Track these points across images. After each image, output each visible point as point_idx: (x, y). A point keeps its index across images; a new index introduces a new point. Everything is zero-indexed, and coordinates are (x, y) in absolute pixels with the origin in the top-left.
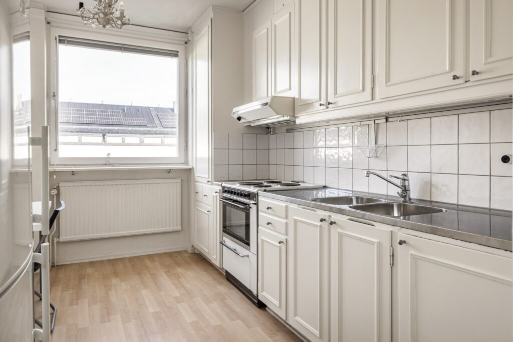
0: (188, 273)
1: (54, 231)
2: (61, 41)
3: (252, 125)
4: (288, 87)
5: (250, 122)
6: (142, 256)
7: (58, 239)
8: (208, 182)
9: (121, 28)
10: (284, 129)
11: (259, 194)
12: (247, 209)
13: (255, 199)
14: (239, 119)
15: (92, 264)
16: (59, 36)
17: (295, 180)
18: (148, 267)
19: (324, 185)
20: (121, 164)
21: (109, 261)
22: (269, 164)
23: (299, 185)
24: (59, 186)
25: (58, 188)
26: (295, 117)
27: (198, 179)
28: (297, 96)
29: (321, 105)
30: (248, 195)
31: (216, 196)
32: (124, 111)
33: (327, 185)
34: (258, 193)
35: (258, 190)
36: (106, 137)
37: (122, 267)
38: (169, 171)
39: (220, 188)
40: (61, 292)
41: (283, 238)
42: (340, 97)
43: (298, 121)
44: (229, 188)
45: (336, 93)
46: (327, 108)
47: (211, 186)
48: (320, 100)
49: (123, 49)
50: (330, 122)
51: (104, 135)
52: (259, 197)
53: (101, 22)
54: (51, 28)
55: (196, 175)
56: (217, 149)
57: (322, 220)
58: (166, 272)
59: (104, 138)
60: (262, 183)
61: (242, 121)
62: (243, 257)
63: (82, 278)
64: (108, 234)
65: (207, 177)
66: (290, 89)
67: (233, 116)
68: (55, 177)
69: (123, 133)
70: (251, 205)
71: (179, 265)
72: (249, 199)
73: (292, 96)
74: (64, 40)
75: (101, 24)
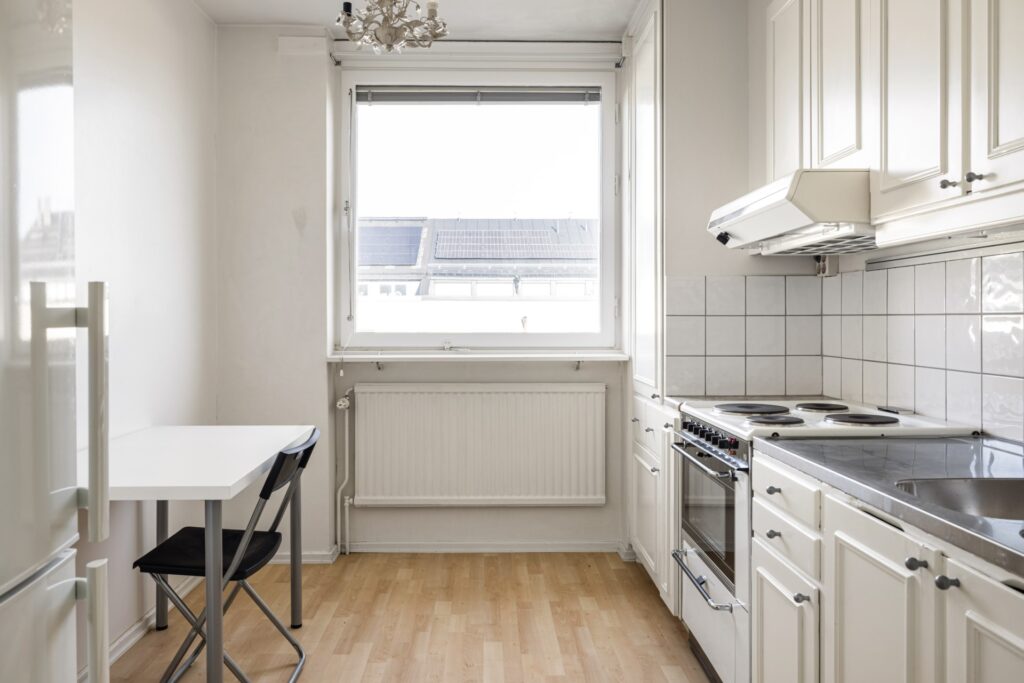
0: (604, 614)
1: (345, 483)
2: (361, 97)
3: (765, 252)
4: (853, 141)
5: (755, 245)
6: (516, 553)
7: (351, 500)
8: (654, 396)
9: (429, 46)
10: (860, 261)
11: (754, 446)
12: (728, 480)
13: (745, 456)
14: (724, 238)
15: (413, 558)
16: (358, 87)
17: (892, 404)
18: (519, 584)
19: (976, 425)
20: (472, 348)
21: (447, 556)
22: (822, 355)
23: (895, 421)
24: (353, 391)
25: (352, 397)
26: (874, 227)
27: (638, 388)
28: (875, 166)
29: (945, 184)
30: (733, 445)
31: (669, 434)
32: (556, 231)
33: (988, 428)
34: (752, 443)
35: (756, 434)
36: (520, 284)
37: (468, 576)
38: (578, 366)
39: (678, 415)
40: (334, 616)
41: (811, 586)
42: (1008, 153)
43: (883, 239)
44: (694, 418)
45: (994, 140)
46: (969, 192)
47: (659, 408)
48: (944, 169)
49: (479, 97)
50: (990, 237)
51: (516, 281)
52: (754, 451)
53: (381, 39)
54: (343, 73)
55: (636, 376)
56: (673, 316)
57: (912, 564)
58: (553, 605)
59: (517, 287)
60: (786, 411)
61: (731, 243)
62: (717, 608)
63: (382, 588)
64: (446, 497)
65: (652, 383)
66: (859, 146)
67: (710, 230)
68: (342, 373)
69: (553, 276)
70: (738, 474)
71: (588, 589)
72: (734, 454)
73: (864, 166)
74: (366, 94)
75: (382, 43)
